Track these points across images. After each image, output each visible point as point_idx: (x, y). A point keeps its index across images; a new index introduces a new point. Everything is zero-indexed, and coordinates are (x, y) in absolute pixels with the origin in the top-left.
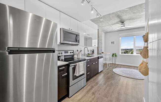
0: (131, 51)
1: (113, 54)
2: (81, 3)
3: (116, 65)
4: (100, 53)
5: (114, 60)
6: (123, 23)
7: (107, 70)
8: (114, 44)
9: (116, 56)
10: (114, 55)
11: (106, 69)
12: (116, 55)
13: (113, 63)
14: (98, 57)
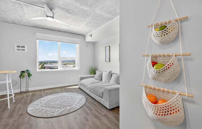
0: (41, 64)
1: (23, 72)
3: (31, 94)
8: (24, 50)
9: (29, 75)
10: (26, 74)
13: (23, 89)
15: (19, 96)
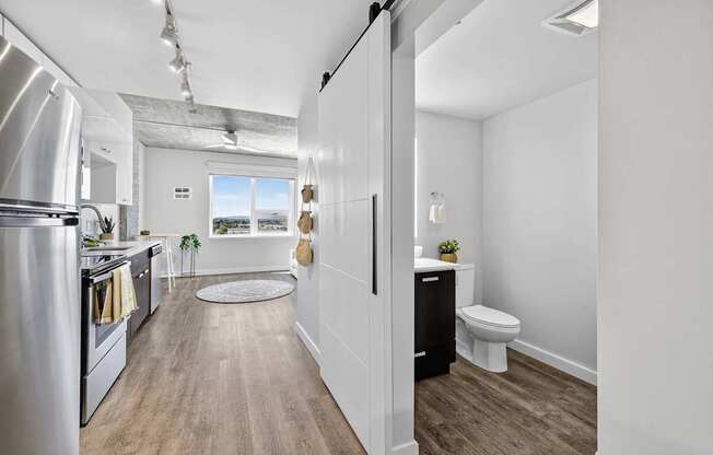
1: (186, 238)
2: (162, 36)
3: (199, 279)
4: (132, 234)
5: (187, 262)
6: (231, 132)
7: (175, 299)
8: (187, 196)
9: (197, 244)
10: (190, 242)
11: (169, 297)
12: (196, 242)
13: (187, 271)
14: (150, 249)
15: (179, 281)
